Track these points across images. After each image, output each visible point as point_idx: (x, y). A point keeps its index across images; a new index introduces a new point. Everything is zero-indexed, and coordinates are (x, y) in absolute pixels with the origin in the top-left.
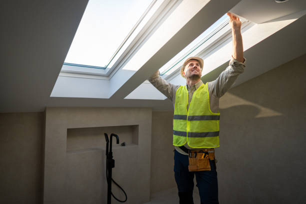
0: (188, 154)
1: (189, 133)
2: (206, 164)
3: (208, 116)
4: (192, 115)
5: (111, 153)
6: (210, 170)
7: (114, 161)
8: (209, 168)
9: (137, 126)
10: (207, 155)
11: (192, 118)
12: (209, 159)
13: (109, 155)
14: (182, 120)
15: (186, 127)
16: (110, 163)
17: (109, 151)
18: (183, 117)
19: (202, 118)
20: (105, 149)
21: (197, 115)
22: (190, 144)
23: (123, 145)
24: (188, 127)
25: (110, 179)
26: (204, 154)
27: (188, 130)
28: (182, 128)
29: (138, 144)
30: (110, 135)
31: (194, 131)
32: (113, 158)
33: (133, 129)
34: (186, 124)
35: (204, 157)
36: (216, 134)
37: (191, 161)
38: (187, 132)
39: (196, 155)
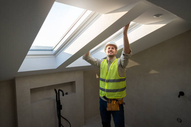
0: (107, 101)
1: (106, 90)
2: (117, 107)
3: (117, 80)
4: (108, 79)
5: (59, 101)
6: (119, 110)
7: (61, 105)
8: (118, 109)
9: (75, 81)
10: (117, 102)
11: (108, 81)
12: (119, 104)
13: (58, 102)
14: (103, 82)
15: (105, 86)
16: (59, 107)
17: (58, 100)
18: (103, 80)
19: (113, 81)
20: (55, 98)
21: (111, 79)
22: (107, 96)
23: (67, 94)
24: (106, 86)
25: (59, 116)
26: (115, 101)
27: (106, 88)
28: (103, 86)
29: (75, 93)
30: (58, 90)
31: (110, 88)
32: (61, 104)
33: (72, 84)
34: (105, 84)
35: (116, 103)
36: (122, 90)
37: (109, 105)
38: (106, 89)
39: (111, 101)
